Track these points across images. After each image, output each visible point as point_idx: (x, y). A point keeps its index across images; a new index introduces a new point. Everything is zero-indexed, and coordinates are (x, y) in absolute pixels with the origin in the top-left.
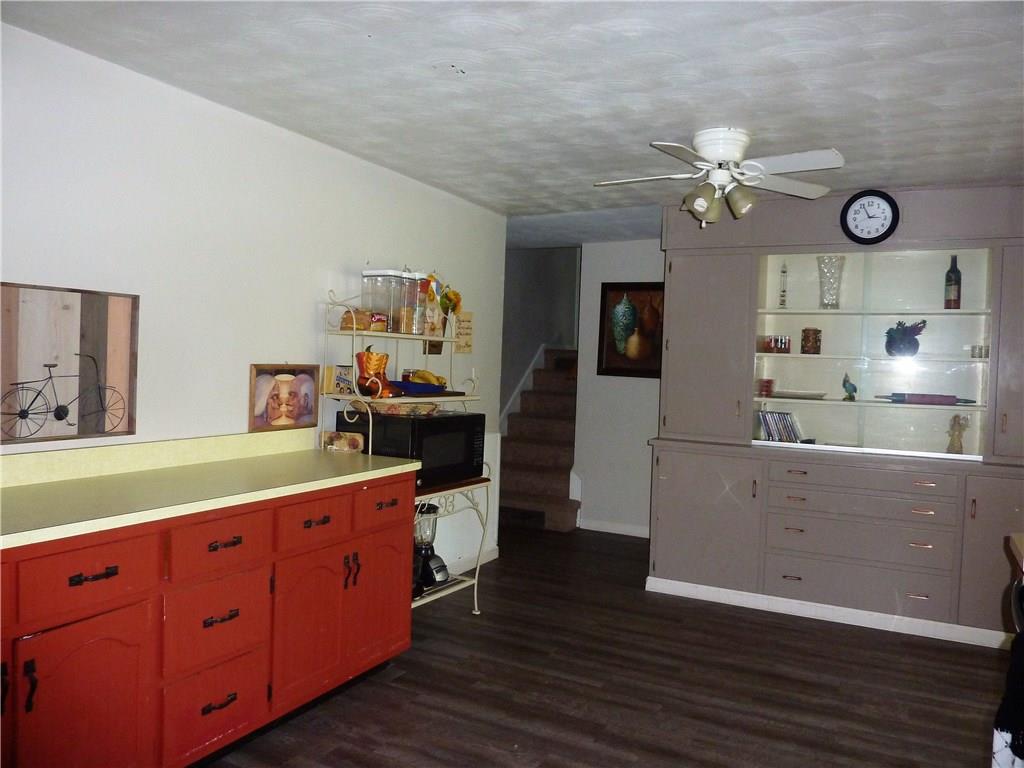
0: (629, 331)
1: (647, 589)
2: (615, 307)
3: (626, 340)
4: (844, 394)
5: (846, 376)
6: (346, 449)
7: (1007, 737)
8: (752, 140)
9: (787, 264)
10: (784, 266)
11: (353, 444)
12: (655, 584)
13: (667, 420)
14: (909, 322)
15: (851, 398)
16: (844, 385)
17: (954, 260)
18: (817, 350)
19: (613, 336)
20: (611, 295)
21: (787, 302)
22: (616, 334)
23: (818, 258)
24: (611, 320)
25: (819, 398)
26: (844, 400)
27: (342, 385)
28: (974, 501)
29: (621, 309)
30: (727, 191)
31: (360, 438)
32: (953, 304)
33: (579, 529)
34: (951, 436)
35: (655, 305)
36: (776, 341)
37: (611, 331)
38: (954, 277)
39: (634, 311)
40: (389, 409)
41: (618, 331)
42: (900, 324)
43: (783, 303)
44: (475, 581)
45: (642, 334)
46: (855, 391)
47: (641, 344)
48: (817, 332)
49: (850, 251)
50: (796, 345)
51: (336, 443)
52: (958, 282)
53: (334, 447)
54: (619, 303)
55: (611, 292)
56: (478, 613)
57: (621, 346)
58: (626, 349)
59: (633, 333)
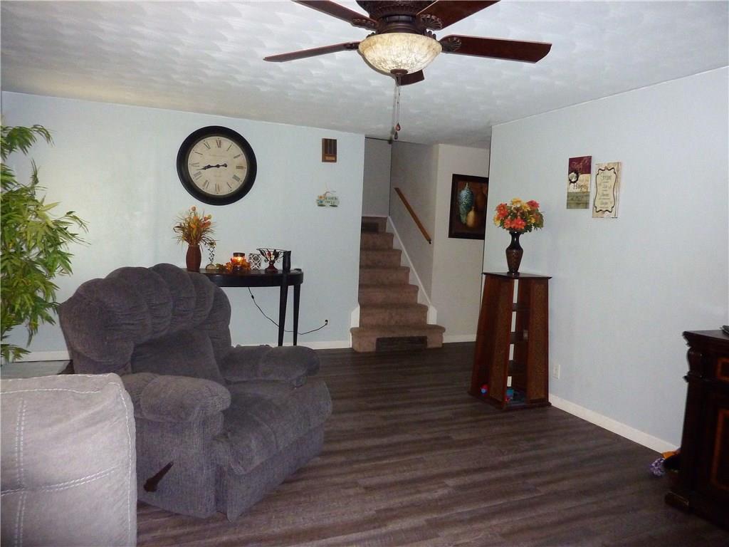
0: (469, 208)
3: (467, 214)
19: (459, 211)
24: (458, 200)
29: (464, 194)
35: (484, 192)
37: (458, 208)
39: (472, 195)
41: (462, 208)
45: (476, 211)
47: (476, 217)
54: (463, 189)
55: (458, 181)
57: (463, 218)
58: (466, 220)
59: (471, 210)
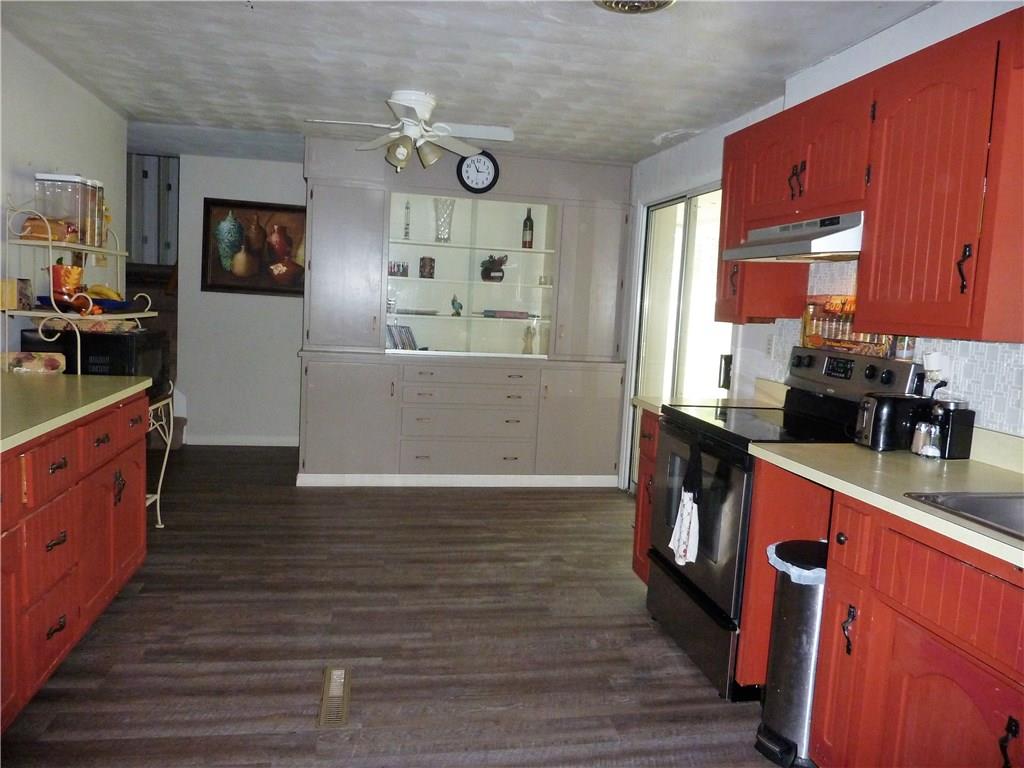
0: (235, 248)
1: (298, 485)
2: (219, 223)
3: (232, 257)
4: (453, 311)
5: (455, 297)
6: (42, 370)
7: (691, 495)
8: (437, 104)
9: (411, 202)
10: (408, 203)
11: (52, 365)
12: (304, 480)
13: (310, 334)
14: (497, 255)
15: (458, 314)
16: (453, 304)
17: (529, 211)
18: (431, 276)
19: (218, 252)
20: (215, 211)
21: (410, 234)
22: (221, 252)
23: (436, 200)
24: (215, 237)
25: (433, 314)
26: (453, 315)
27: (24, 301)
28: (546, 387)
29: (226, 227)
30: (418, 145)
31: (61, 359)
32: (528, 244)
33: (185, 445)
34: (526, 342)
35: (262, 225)
36: (398, 266)
37: (216, 249)
38: (529, 224)
39: (241, 230)
40: (94, 326)
41: (224, 248)
42: (491, 257)
43: (407, 234)
44: (157, 497)
45: (249, 251)
46: (461, 308)
47: (249, 263)
48: (432, 260)
49: (460, 197)
50: (414, 269)
51: (25, 364)
52: (531, 229)
53: (23, 369)
54: (224, 220)
55: (213, 208)
56: (163, 526)
57: (226, 263)
58: (232, 265)
59: (239, 250)
